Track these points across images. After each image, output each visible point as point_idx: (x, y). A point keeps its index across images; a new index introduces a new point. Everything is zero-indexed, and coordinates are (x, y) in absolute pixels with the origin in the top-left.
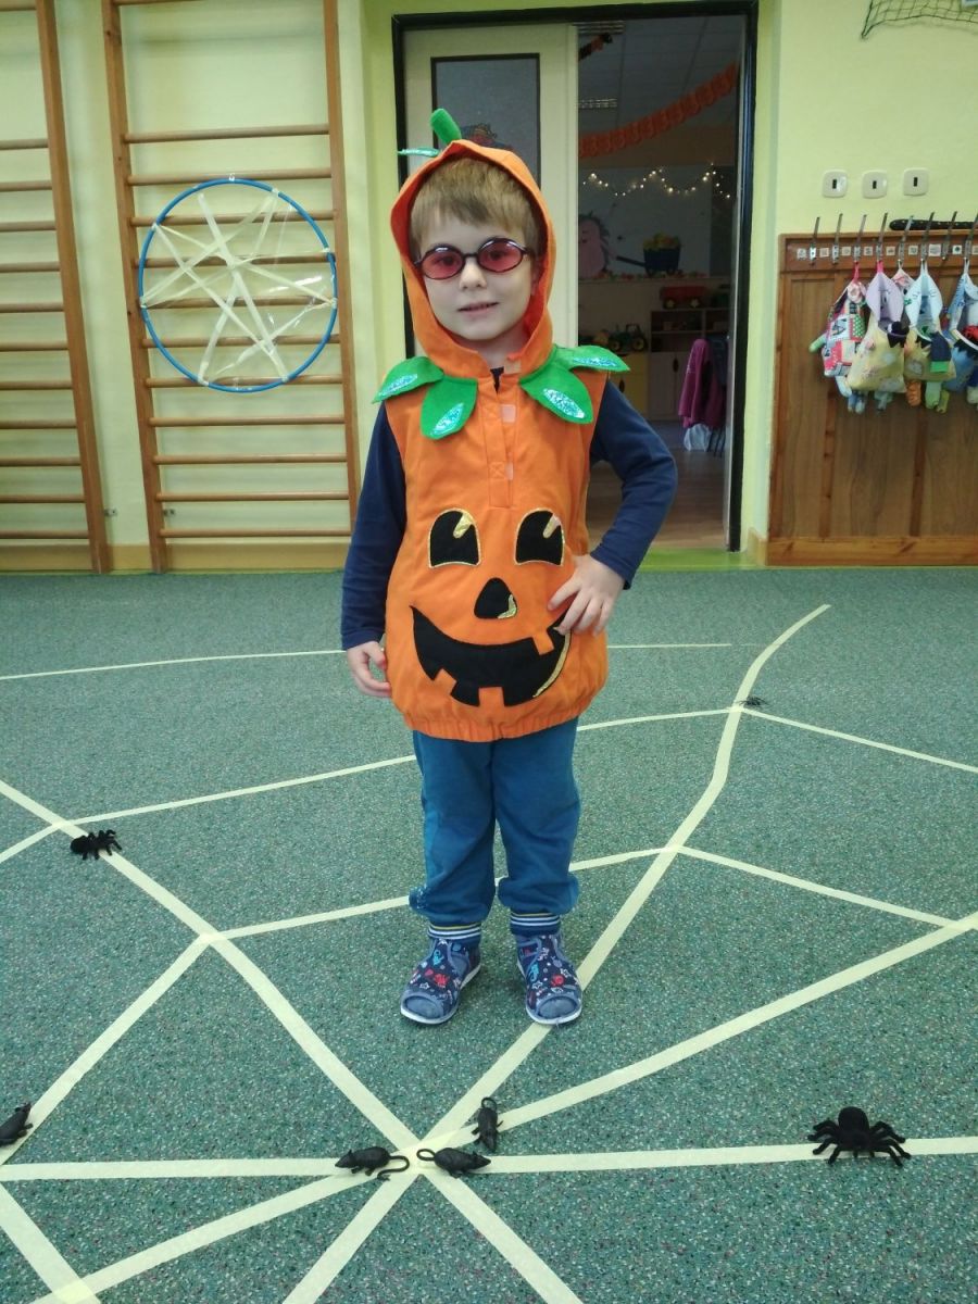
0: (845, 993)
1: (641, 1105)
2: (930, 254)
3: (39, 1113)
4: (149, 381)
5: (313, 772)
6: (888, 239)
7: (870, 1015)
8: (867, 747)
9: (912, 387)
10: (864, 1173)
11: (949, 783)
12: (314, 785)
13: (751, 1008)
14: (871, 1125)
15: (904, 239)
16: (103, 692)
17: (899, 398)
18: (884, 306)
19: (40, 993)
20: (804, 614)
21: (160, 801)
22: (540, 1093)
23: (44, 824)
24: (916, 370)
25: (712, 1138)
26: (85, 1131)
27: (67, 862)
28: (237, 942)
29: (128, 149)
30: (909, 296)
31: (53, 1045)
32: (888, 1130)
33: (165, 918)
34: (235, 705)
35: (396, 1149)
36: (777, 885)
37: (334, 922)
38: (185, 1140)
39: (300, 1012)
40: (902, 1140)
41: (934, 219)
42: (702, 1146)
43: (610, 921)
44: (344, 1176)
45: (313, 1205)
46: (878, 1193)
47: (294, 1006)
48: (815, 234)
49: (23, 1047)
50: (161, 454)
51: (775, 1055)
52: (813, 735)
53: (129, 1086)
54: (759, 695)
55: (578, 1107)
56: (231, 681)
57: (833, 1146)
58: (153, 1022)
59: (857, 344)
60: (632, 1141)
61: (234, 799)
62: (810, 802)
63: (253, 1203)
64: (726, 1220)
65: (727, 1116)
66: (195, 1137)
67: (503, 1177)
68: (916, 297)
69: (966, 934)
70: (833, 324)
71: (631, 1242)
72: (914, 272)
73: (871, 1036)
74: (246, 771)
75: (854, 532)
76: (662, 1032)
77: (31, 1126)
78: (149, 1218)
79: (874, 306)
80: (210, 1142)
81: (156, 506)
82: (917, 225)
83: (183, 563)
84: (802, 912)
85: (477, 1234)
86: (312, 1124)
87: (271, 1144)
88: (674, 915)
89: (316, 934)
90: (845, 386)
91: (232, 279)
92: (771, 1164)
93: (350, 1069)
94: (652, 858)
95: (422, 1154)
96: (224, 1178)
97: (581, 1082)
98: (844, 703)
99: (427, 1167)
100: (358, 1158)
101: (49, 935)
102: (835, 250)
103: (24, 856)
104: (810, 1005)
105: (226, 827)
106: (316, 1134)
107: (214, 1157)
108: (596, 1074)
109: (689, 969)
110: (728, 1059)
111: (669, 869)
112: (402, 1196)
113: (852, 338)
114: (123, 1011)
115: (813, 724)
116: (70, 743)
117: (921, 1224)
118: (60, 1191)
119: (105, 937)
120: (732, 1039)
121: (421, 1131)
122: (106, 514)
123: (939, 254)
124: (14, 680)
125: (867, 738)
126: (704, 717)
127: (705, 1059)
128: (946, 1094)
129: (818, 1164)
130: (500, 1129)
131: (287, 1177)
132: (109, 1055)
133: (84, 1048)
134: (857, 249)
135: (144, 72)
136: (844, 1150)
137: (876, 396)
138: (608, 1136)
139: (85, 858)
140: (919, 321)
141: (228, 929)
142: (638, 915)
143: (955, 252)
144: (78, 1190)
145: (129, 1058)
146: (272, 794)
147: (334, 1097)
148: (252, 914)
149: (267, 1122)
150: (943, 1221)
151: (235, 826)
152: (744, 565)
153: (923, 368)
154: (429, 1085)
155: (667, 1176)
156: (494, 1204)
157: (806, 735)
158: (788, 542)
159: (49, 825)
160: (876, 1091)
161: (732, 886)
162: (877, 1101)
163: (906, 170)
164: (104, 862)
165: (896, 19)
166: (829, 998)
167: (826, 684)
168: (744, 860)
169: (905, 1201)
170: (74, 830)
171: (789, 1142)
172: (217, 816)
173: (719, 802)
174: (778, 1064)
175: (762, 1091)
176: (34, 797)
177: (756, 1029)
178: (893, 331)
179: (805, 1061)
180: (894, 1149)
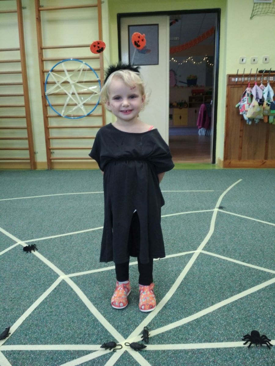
0: (251, 295)
1: (191, 329)
2: (270, 80)
3: (13, 330)
4: (48, 116)
5: (93, 227)
6: (258, 76)
7: (259, 302)
8: (255, 221)
9: (265, 117)
10: (259, 350)
12: (93, 231)
13: (223, 299)
14: (261, 336)
15: (263, 75)
16: (33, 204)
17: (261, 120)
18: (257, 94)
19: (13, 293)
20: (234, 182)
21: (49, 236)
22: (161, 325)
23: (16, 242)
24: (266, 112)
25: (213, 339)
26: (26, 335)
27: (22, 253)
28: (71, 278)
29: (42, 51)
30: (264, 91)
31: (17, 309)
32: (266, 337)
33: (50, 271)
34: (71, 208)
35: (118, 342)
36: (230, 262)
37: (99, 272)
38: (55, 339)
39: (89, 299)
40: (270, 340)
41: (271, 70)
42: (210, 342)
43: (181, 273)
44: (103, 350)
45: (94, 359)
46: (264, 357)
47: (88, 298)
48: (237, 74)
49: (8, 309)
50: (51, 136)
51: (231, 314)
52: (239, 217)
53: (39, 321)
54: (222, 205)
55: (173, 330)
56: (70, 201)
57: (249, 342)
58: (46, 302)
59: (249, 105)
60: (189, 340)
61: (70, 235)
62: (239, 237)
63: (76, 359)
65: (217, 333)
66: (59, 338)
67: (150, 351)
68: (266, 92)
70: (242, 99)
72: (266, 85)
73: (260, 308)
74: (74, 227)
75: (248, 159)
76: (197, 306)
77: (10, 334)
78: (45, 363)
79: (254, 94)
80: (63, 339)
81: (49, 151)
82: (266, 72)
83: (57, 167)
84: (238, 270)
86: (93, 334)
87: (81, 340)
88: (200, 271)
89: (94, 276)
90: (246, 117)
91: (71, 87)
92: (231, 348)
93: (104, 317)
94: (193, 254)
95: (126, 344)
96: (67, 351)
97: (173, 322)
98: (247, 208)
99: (127, 348)
100: (107, 345)
101: (16, 275)
102: (243, 79)
103: (10, 252)
104: (241, 299)
105: (68, 243)
106: (95, 337)
107: (64, 344)
108: (178, 319)
109: (205, 287)
110: (217, 315)
111: (198, 257)
112: (120, 357)
113: (248, 103)
114: (38, 299)
115: (239, 214)
116: (23, 219)
118: (18, 354)
119: (33, 276)
120: (218, 309)
121: (126, 337)
122: (35, 153)
123: (272, 80)
124: (8, 200)
125: (255, 218)
126: (207, 212)
127: (210, 315)
129: (245, 348)
130: (149, 336)
131: (86, 351)
132: (33, 312)
133: (26, 310)
134: (249, 78)
135: (47, 29)
136: (253, 343)
137: (255, 120)
138: (182, 339)
139: (27, 252)
140: (267, 99)
141: (69, 274)
142: (189, 271)
144: (24, 354)
145: (39, 313)
146: (82, 234)
147: (100, 326)
148: (75, 270)
149: (80, 333)
151: (71, 244)
152: (217, 168)
153: (268, 112)
154: (128, 322)
155: (200, 351)
156: (148, 359)
157: (237, 217)
158: (229, 161)
159: (17, 243)
160: (261, 325)
161: (217, 263)
162: (262, 328)
163: (263, 56)
164: (33, 254)
165: (260, 14)
166: (247, 297)
167: (242, 202)
168: (220, 254)
169: (272, 360)
170: (24, 244)
171: (236, 341)
172: (65, 240)
173: (212, 237)
174: (232, 317)
175: (227, 325)
176: (13, 234)
177: (225, 306)
178: (260, 101)
179: (240, 316)
180: (267, 343)
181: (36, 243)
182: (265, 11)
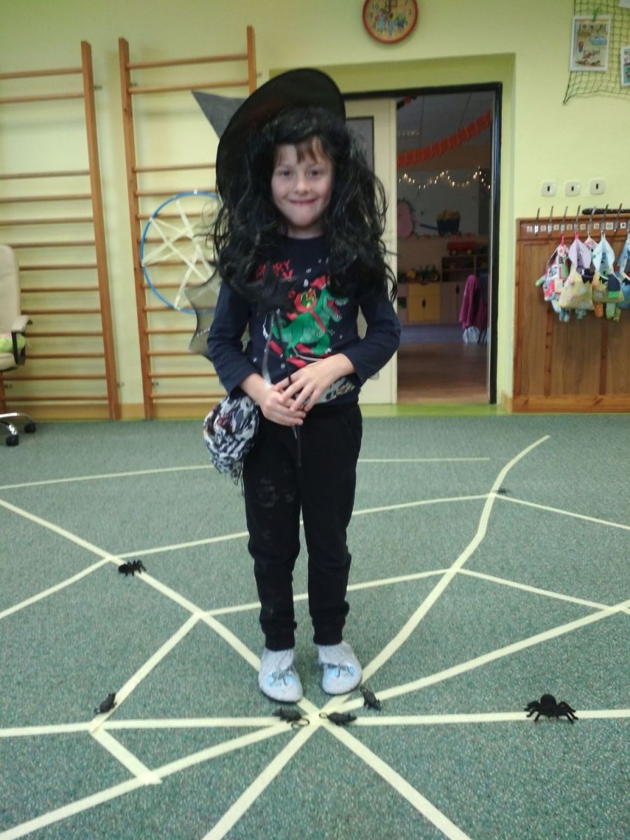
0: (548, 642)
1: (436, 695)
2: (607, 228)
3: (121, 697)
4: (146, 308)
6: (581, 220)
7: (560, 653)
8: (568, 516)
9: (598, 306)
10: (553, 726)
11: (613, 535)
13: (495, 649)
14: (558, 703)
15: (591, 220)
16: (125, 487)
17: (590, 313)
18: (579, 259)
19: (111, 642)
20: (534, 441)
21: (164, 546)
22: (382, 689)
23: (101, 558)
24: (600, 296)
25: (473, 709)
26: (145, 706)
27: (118, 577)
28: (216, 617)
29: (135, 176)
30: (594, 253)
31: (122, 667)
32: (567, 706)
33: (174, 605)
34: (201, 494)
35: (307, 714)
36: (512, 589)
38: (197, 709)
39: (252, 651)
40: (574, 711)
41: (609, 208)
42: (468, 713)
43: (419, 606)
44: (282, 725)
45: (266, 739)
46: (560, 735)
47: (249, 648)
48: (537, 218)
49: (107, 668)
50: (151, 350)
51: (508, 671)
52: (536, 510)
53: (165, 685)
54: (505, 487)
55: (403, 695)
56: (198, 480)
58: (174, 655)
59: (564, 282)
60: (431, 711)
61: (206, 545)
62: (533, 545)
63: (235, 737)
64: (480, 746)
65: (482, 700)
66: (203, 708)
67: (363, 727)
68: (599, 253)
69: (617, 614)
70: (549, 270)
71: (431, 756)
72: (597, 239)
73: (561, 663)
74: (211, 529)
75: (565, 393)
76: (447, 660)
77: (116, 703)
78: (183, 744)
79: (573, 259)
80: (211, 710)
81: (148, 380)
82: (599, 212)
83: (163, 414)
84: (526, 602)
85: (351, 752)
86: (263, 702)
88: (454, 603)
90: (557, 306)
91: (194, 249)
92: (504, 721)
95: (322, 715)
96: (219, 727)
97: (404, 683)
98: (555, 492)
99: (324, 722)
101: (113, 613)
102: (550, 228)
103: (92, 575)
104: (528, 648)
105: (203, 559)
106: (266, 706)
107: (213, 717)
108: (412, 679)
109: (462, 630)
110: (482, 673)
111: (452, 580)
112: (312, 735)
113: (560, 278)
114: (157, 651)
115: (537, 503)
116: (110, 515)
117: (581, 749)
118: (136, 733)
119: (143, 615)
120: (485, 664)
121: (320, 705)
122: (118, 385)
123: (612, 228)
124: (73, 481)
125: (568, 511)
126: (473, 499)
127: (471, 673)
128: (599, 690)
129: (529, 722)
131: (252, 727)
132: (153, 670)
133: (139, 667)
134: (563, 226)
135: (146, 132)
136: (543, 715)
137: (576, 312)
138: (419, 708)
139: (127, 575)
140: (601, 268)
141: (210, 610)
142: (435, 603)
143: (621, 227)
144: (145, 733)
145: (164, 672)
146: (228, 542)
148: (222, 603)
149: (239, 701)
150: (593, 747)
151: (208, 559)
152: (499, 413)
153: (604, 295)
155: (449, 727)
156: (360, 738)
157: (532, 509)
158: (525, 399)
159: (104, 558)
160: (562, 689)
161: (487, 589)
162: (562, 693)
163: (591, 180)
164: (138, 578)
165: (584, 93)
166: (540, 644)
167: (545, 481)
168: (494, 576)
169: (574, 739)
170: (119, 560)
171: (514, 711)
172: (197, 553)
173: (481, 545)
174: (510, 676)
175: (501, 689)
176: (93, 543)
177: (499, 659)
178: (585, 274)
179: (524, 675)
180: (570, 715)
181: (141, 559)
182: (593, 87)
